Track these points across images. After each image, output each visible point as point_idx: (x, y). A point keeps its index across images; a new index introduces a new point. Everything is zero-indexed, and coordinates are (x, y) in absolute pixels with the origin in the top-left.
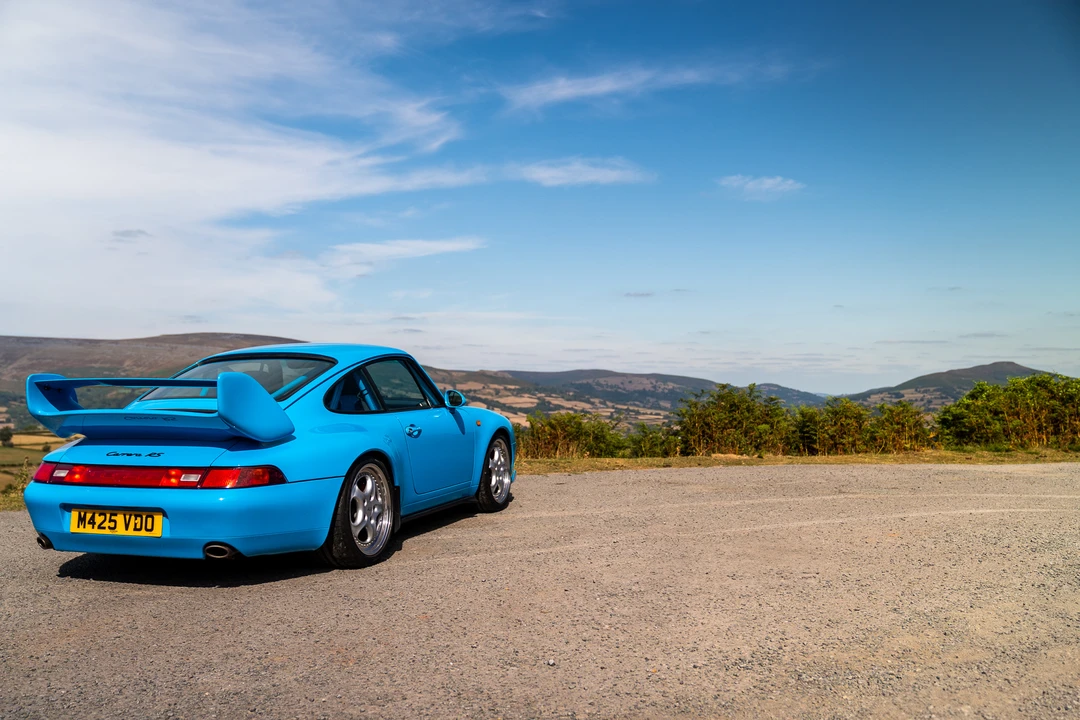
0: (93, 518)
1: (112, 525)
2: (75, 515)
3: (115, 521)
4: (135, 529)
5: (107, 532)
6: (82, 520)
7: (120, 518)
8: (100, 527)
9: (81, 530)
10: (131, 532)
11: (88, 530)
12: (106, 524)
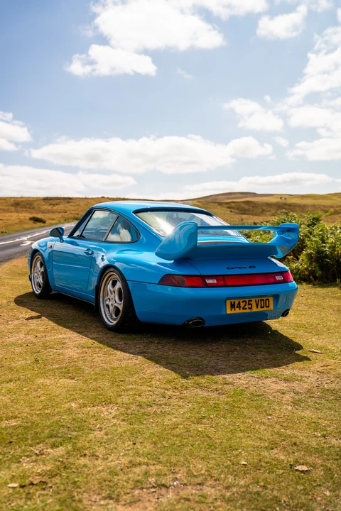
0: (239, 303)
1: (250, 306)
2: (228, 303)
3: (251, 305)
4: (261, 307)
5: (248, 311)
6: (233, 306)
7: (253, 303)
8: (243, 309)
9: (233, 312)
10: (259, 309)
11: (237, 311)
12: (247, 307)
